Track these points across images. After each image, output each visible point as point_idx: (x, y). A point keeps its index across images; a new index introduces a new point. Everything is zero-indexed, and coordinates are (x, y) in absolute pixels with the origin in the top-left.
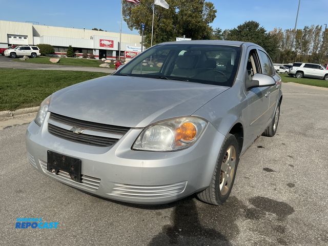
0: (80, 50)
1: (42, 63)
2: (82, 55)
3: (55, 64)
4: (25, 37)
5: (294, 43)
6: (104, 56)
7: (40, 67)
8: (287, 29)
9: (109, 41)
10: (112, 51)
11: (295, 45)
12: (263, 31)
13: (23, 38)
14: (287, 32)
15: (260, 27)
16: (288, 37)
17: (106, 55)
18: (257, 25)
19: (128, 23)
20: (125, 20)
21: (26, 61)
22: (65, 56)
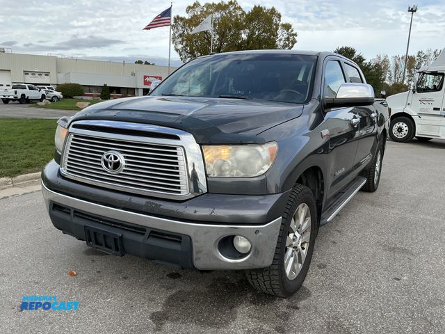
0: (118, 89)
1: (66, 109)
2: (120, 97)
4: (47, 74)
7: (62, 115)
9: (156, 77)
11: (407, 76)
12: (361, 59)
13: (43, 75)
14: (394, 60)
15: (356, 55)
16: (397, 67)
18: (353, 52)
19: (180, 55)
20: (177, 50)
21: (46, 107)
22: (99, 98)
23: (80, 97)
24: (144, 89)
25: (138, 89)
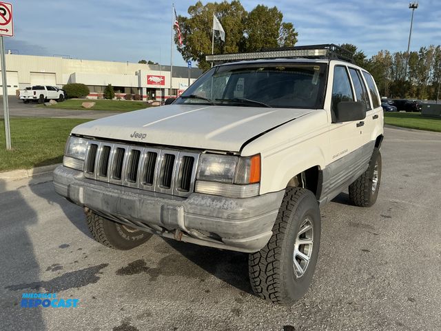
0: (122, 89)
1: (72, 109)
2: (125, 96)
3: (88, 109)
4: (53, 74)
5: (408, 71)
6: (153, 96)
7: (69, 114)
8: (396, 52)
9: (160, 77)
10: (163, 90)
11: (409, 73)
12: (361, 56)
14: (396, 56)
15: (357, 51)
17: (155, 95)
18: (353, 49)
19: (183, 54)
20: (179, 50)
21: (53, 107)
22: (103, 98)
24: (148, 90)
25: (141, 88)
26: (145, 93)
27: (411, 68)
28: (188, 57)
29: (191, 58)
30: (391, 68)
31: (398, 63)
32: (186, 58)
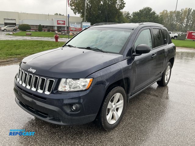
0: (47, 27)
2: (47, 30)
8: (170, 11)
9: (63, 21)
10: (65, 27)
11: (176, 20)
12: (154, 13)
14: (170, 13)
15: (153, 11)
17: (61, 30)
18: (151, 10)
19: (74, 11)
20: (72, 9)
21: (13, 35)
22: (37, 31)
23: (29, 30)
24: (57, 26)
25: (54, 26)
26: (56, 29)
27: (177, 18)
28: (76, 12)
29: (77, 13)
30: (168, 18)
31: (171, 16)
32: (75, 13)
